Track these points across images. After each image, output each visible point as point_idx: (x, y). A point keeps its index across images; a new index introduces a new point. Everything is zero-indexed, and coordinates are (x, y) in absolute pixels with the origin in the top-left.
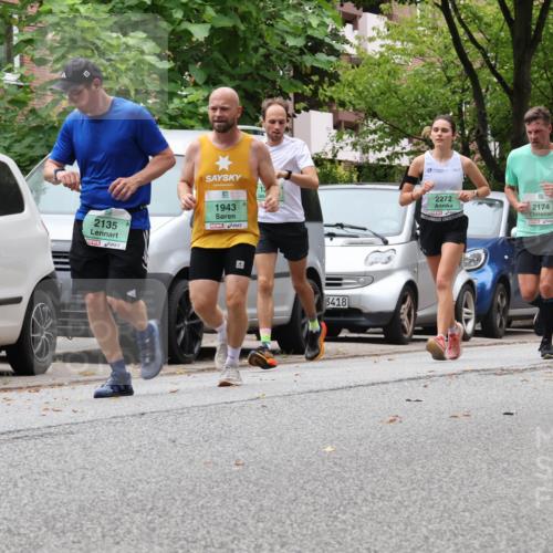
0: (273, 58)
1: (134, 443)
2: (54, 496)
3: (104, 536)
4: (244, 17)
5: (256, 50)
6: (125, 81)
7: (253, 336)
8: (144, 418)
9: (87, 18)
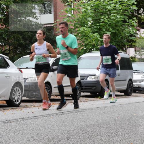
0: (123, 38)
1: (97, 113)
2: (81, 123)
3: (91, 131)
4: (118, 30)
5: (120, 36)
6: (94, 43)
7: (119, 92)
8: (98, 108)
9: (87, 31)
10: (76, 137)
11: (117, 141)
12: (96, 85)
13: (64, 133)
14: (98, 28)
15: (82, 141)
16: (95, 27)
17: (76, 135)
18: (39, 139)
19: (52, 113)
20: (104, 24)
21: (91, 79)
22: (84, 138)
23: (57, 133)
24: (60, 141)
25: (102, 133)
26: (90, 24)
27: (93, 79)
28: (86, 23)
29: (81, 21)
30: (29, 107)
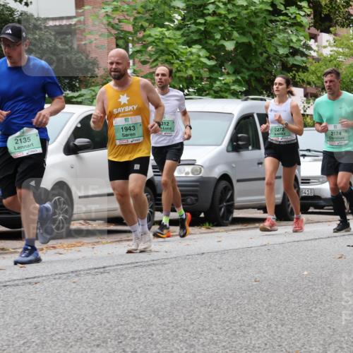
0: (271, 59)
1: (199, 270)
2: (157, 297)
3: (185, 319)
4: (255, 37)
5: (261, 54)
6: (190, 72)
7: (262, 211)
8: (204, 256)
9: (169, 38)
10: (141, 333)
11: (257, 345)
12: (197, 191)
13: (108, 325)
14: (200, 29)
15: (158, 346)
16: (194, 28)
17: (144, 329)
18: (38, 341)
19: (76, 268)
20: (217, 20)
21: (183, 175)
22: (164, 338)
23: (89, 325)
24: (98, 346)
25: (216, 324)
26: (177, 19)
27: (187, 173)
28: (167, 17)
29: (153, 9)
30: (12, 253)
